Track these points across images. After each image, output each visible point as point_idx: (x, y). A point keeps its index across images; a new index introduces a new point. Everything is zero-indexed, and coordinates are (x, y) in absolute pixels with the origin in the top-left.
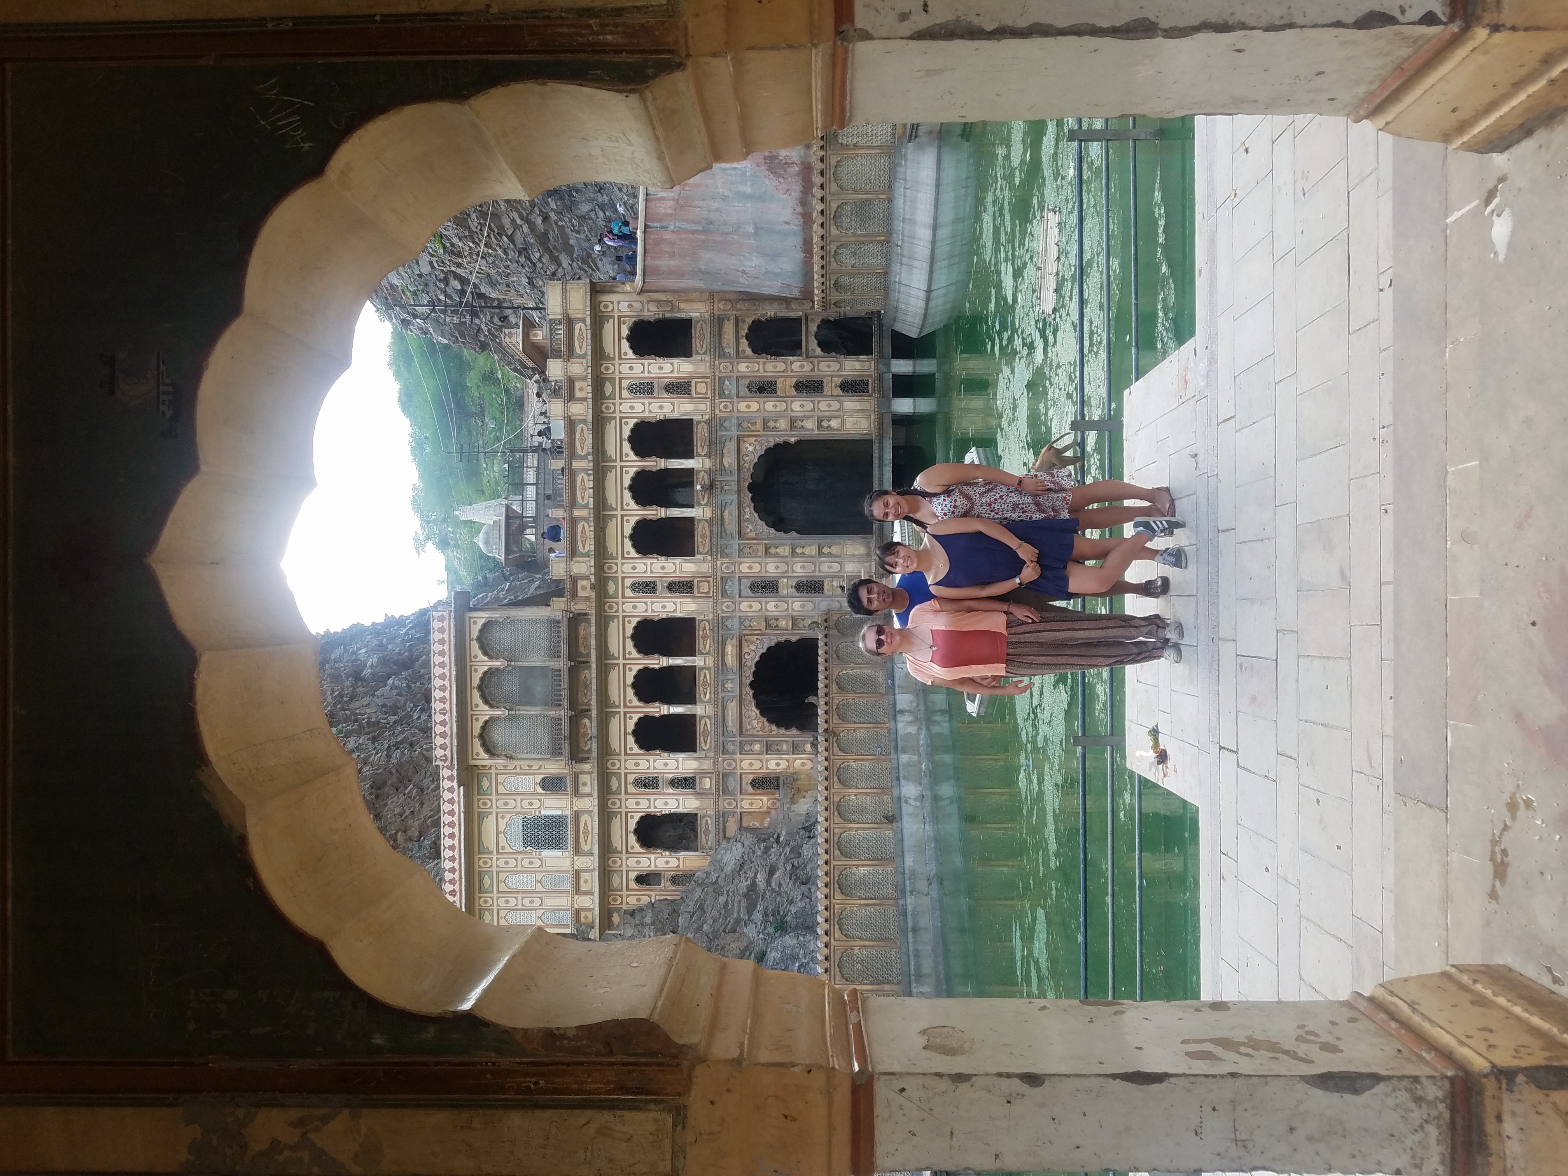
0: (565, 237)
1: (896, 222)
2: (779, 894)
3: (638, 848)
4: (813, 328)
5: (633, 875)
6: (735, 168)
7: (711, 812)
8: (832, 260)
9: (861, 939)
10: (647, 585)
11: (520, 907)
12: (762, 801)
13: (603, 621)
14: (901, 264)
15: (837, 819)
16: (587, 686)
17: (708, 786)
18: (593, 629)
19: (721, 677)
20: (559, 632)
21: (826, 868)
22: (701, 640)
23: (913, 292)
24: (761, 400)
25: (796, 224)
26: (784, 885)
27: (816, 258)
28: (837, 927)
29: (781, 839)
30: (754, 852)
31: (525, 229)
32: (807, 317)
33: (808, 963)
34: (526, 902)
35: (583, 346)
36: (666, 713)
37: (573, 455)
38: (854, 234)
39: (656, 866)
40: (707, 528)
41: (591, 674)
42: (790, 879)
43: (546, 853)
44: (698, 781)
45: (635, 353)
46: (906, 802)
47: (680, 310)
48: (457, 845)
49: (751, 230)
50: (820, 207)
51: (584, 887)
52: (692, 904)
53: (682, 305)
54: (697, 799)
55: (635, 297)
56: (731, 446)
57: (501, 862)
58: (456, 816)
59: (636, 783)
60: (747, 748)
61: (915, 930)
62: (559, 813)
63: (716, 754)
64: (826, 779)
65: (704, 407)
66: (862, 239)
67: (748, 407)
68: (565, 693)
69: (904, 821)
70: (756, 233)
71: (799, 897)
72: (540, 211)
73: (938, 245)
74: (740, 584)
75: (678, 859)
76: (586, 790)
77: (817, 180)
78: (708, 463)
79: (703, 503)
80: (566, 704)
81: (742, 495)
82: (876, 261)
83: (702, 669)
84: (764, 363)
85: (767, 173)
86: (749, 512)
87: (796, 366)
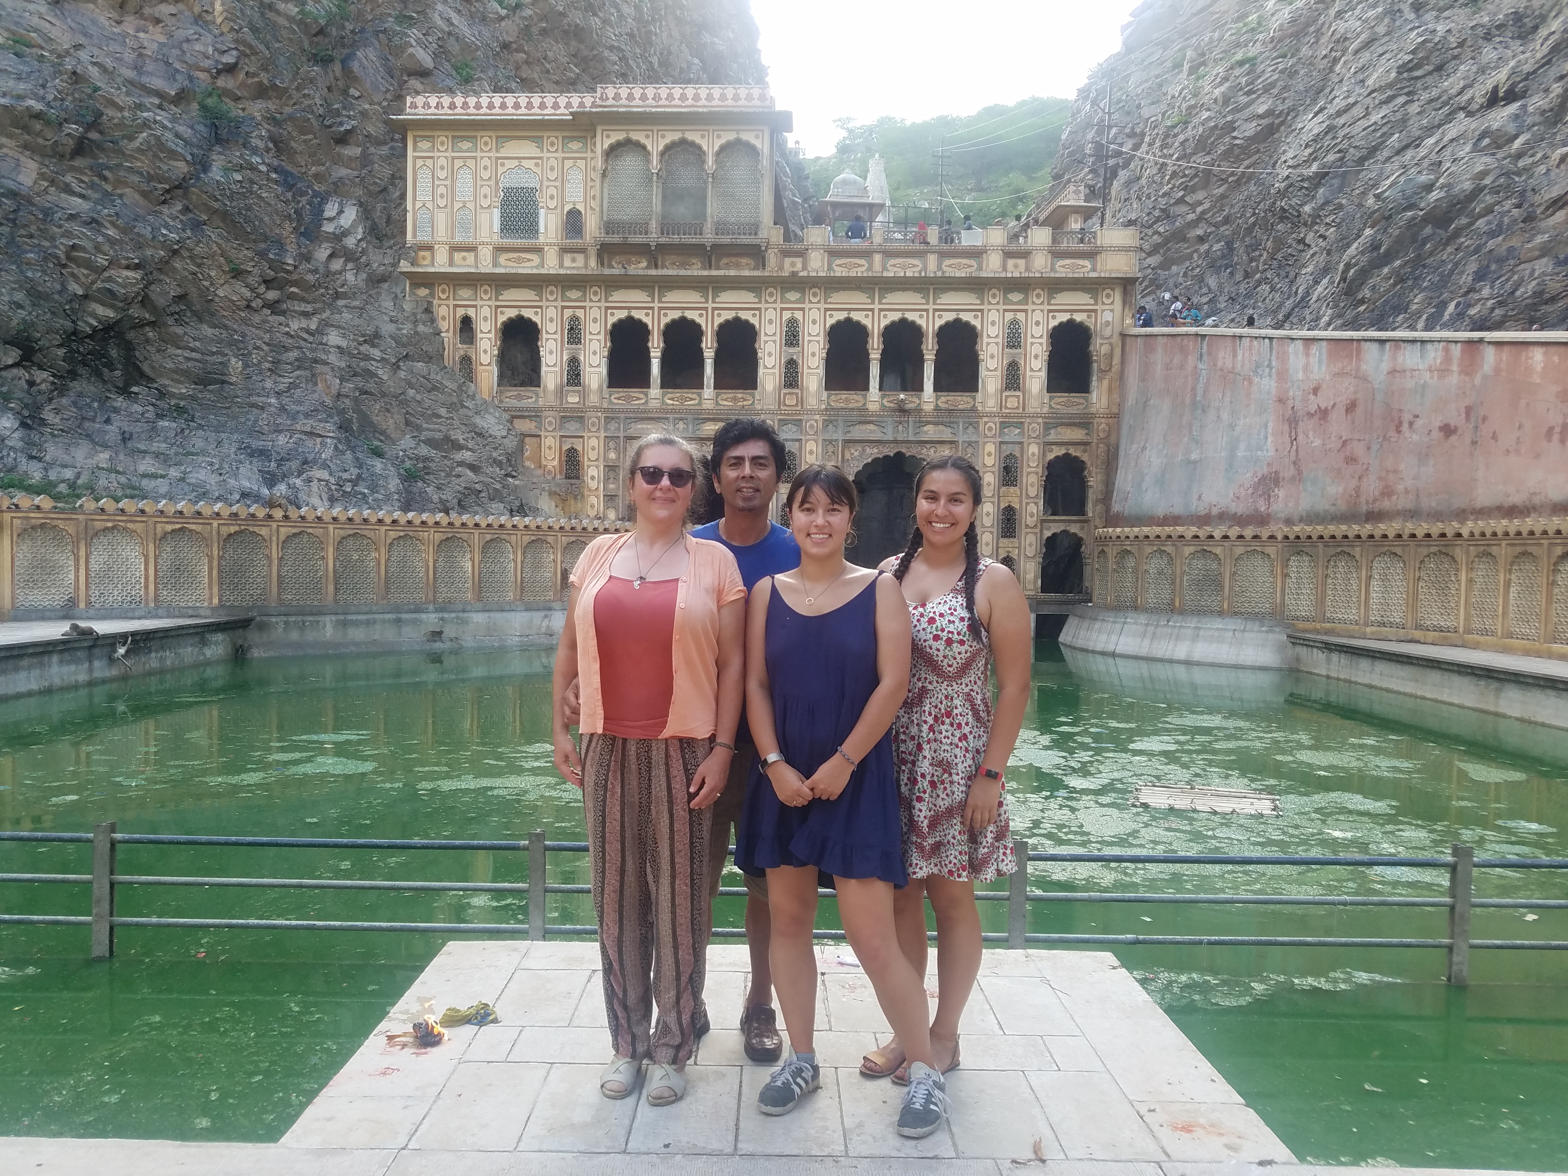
0: (1178, 261)
1: (1195, 619)
2: (448, 475)
3: (502, 319)
4: (1074, 529)
5: (471, 312)
6: (1266, 438)
7: (541, 403)
8: (1155, 548)
9: (387, 560)
10: (795, 336)
11: (436, 182)
12: (552, 460)
13: (755, 286)
14: (1147, 625)
15: (527, 539)
16: (683, 265)
17: (570, 399)
18: (746, 273)
19: (690, 417)
20: (745, 234)
21: (471, 524)
22: (731, 396)
23: (1114, 638)
24: (996, 469)
25: (1198, 507)
26: (458, 481)
27: (1157, 530)
28: (402, 534)
29: (510, 480)
30: (496, 449)
31: (1191, 217)
32: (1086, 521)
33: (367, 503)
34: (442, 190)
35: (1064, 269)
36: (652, 354)
37: (943, 255)
38: (1183, 573)
39: (481, 339)
40: (856, 405)
41: (696, 270)
42: (465, 488)
43: (496, 213)
44: (576, 388)
45: (1055, 329)
46: (546, 616)
47: (1100, 380)
48: (506, 111)
49: (1194, 456)
50: (1217, 534)
51: (457, 256)
52: (439, 378)
53: (1105, 383)
54: (556, 387)
55: (1117, 330)
56: (946, 434)
57: (486, 162)
58: (539, 111)
59: (575, 319)
60: (612, 444)
61: (398, 621)
62: (542, 229)
63: (606, 410)
64: (572, 528)
65: (991, 405)
66: (1178, 580)
67: (989, 454)
68: (676, 239)
69: (524, 614)
70: (1188, 462)
71: (444, 497)
72: (1210, 233)
73: (1167, 665)
74: (793, 440)
75: (489, 364)
76: (567, 262)
77: (1249, 532)
78: (928, 407)
79: (885, 402)
80: (663, 240)
81: (892, 445)
82: (1151, 598)
83: (700, 395)
84: (1037, 473)
85: (1260, 475)
86: (873, 453)
87: (1032, 508)
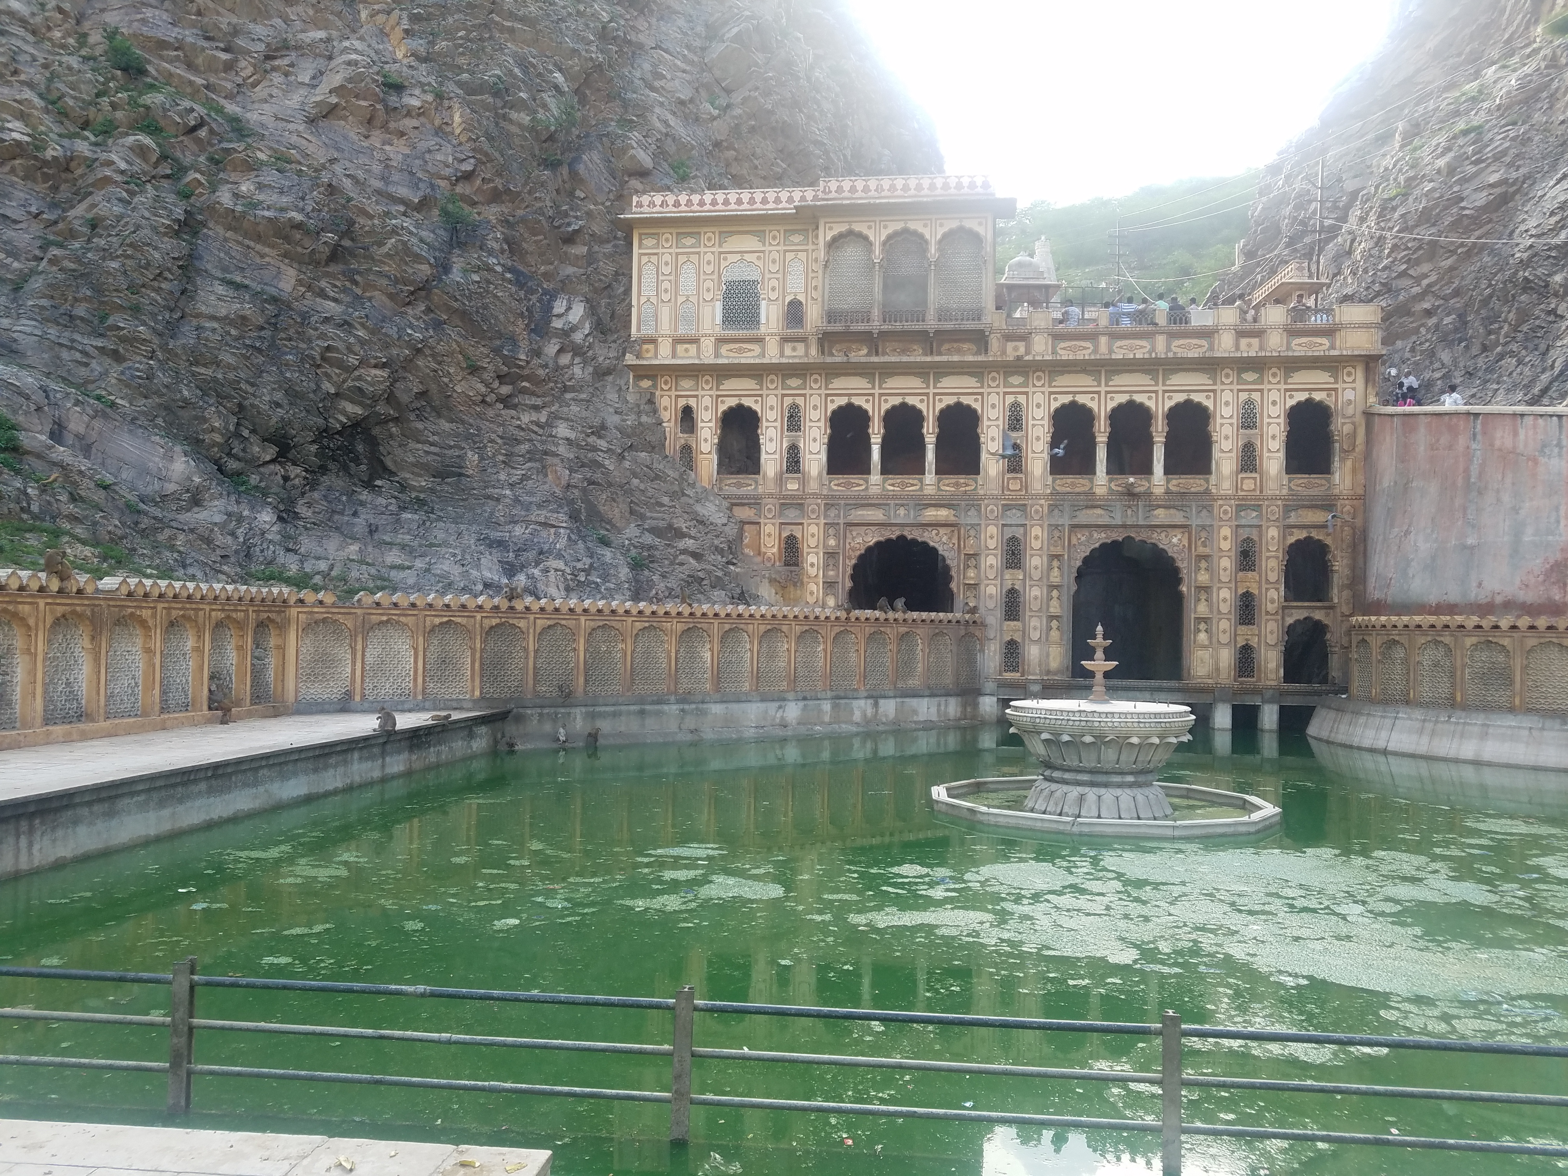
0: (1404, 336)
1: (1482, 716)
2: (672, 563)
3: (723, 408)
4: (1318, 615)
5: (692, 402)
6: (1558, 522)
7: (760, 490)
8: (1429, 638)
9: (633, 652)
10: (1018, 421)
11: (661, 278)
12: (772, 547)
13: (978, 371)
14: (1424, 721)
15: (763, 628)
16: (904, 352)
17: (789, 486)
18: (970, 358)
19: (912, 503)
20: (968, 320)
21: (711, 614)
22: (953, 481)
23: (1384, 734)
24: (1233, 554)
25: (1475, 594)
26: (681, 569)
27: (1432, 619)
28: (647, 624)
29: (732, 567)
30: (717, 536)
31: (1416, 290)
32: (1332, 608)
33: (600, 592)
34: (666, 285)
35: (1300, 347)
36: (872, 440)
37: (1172, 336)
38: (1464, 666)
39: (702, 428)
40: (1082, 489)
41: (918, 357)
42: (689, 576)
43: (719, 306)
44: (796, 475)
45: (1292, 408)
46: (780, 707)
47: (1342, 460)
48: (729, 207)
49: (1470, 541)
50: (1504, 624)
51: (680, 348)
52: (661, 467)
53: (1349, 463)
54: (776, 474)
55: (1360, 408)
56: (1178, 518)
57: (710, 257)
58: (761, 206)
59: (794, 407)
60: (831, 531)
61: (642, 712)
62: (763, 320)
63: (826, 497)
64: (806, 617)
65: (1226, 487)
66: (1459, 673)
67: (1225, 538)
68: (898, 326)
69: (759, 704)
70: (1465, 547)
71: (669, 585)
72: (1439, 306)
73: (1453, 767)
74: (1017, 525)
75: (710, 453)
76: (788, 351)
77: (1542, 622)
78: (1159, 491)
79: (1112, 485)
80: (885, 327)
81: (1120, 530)
82: (1425, 691)
83: (921, 481)
84: (1277, 558)
85: (1552, 561)
86: (1100, 538)
87: (1273, 594)
